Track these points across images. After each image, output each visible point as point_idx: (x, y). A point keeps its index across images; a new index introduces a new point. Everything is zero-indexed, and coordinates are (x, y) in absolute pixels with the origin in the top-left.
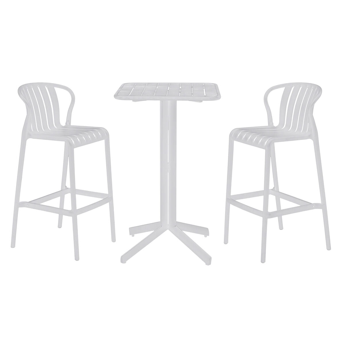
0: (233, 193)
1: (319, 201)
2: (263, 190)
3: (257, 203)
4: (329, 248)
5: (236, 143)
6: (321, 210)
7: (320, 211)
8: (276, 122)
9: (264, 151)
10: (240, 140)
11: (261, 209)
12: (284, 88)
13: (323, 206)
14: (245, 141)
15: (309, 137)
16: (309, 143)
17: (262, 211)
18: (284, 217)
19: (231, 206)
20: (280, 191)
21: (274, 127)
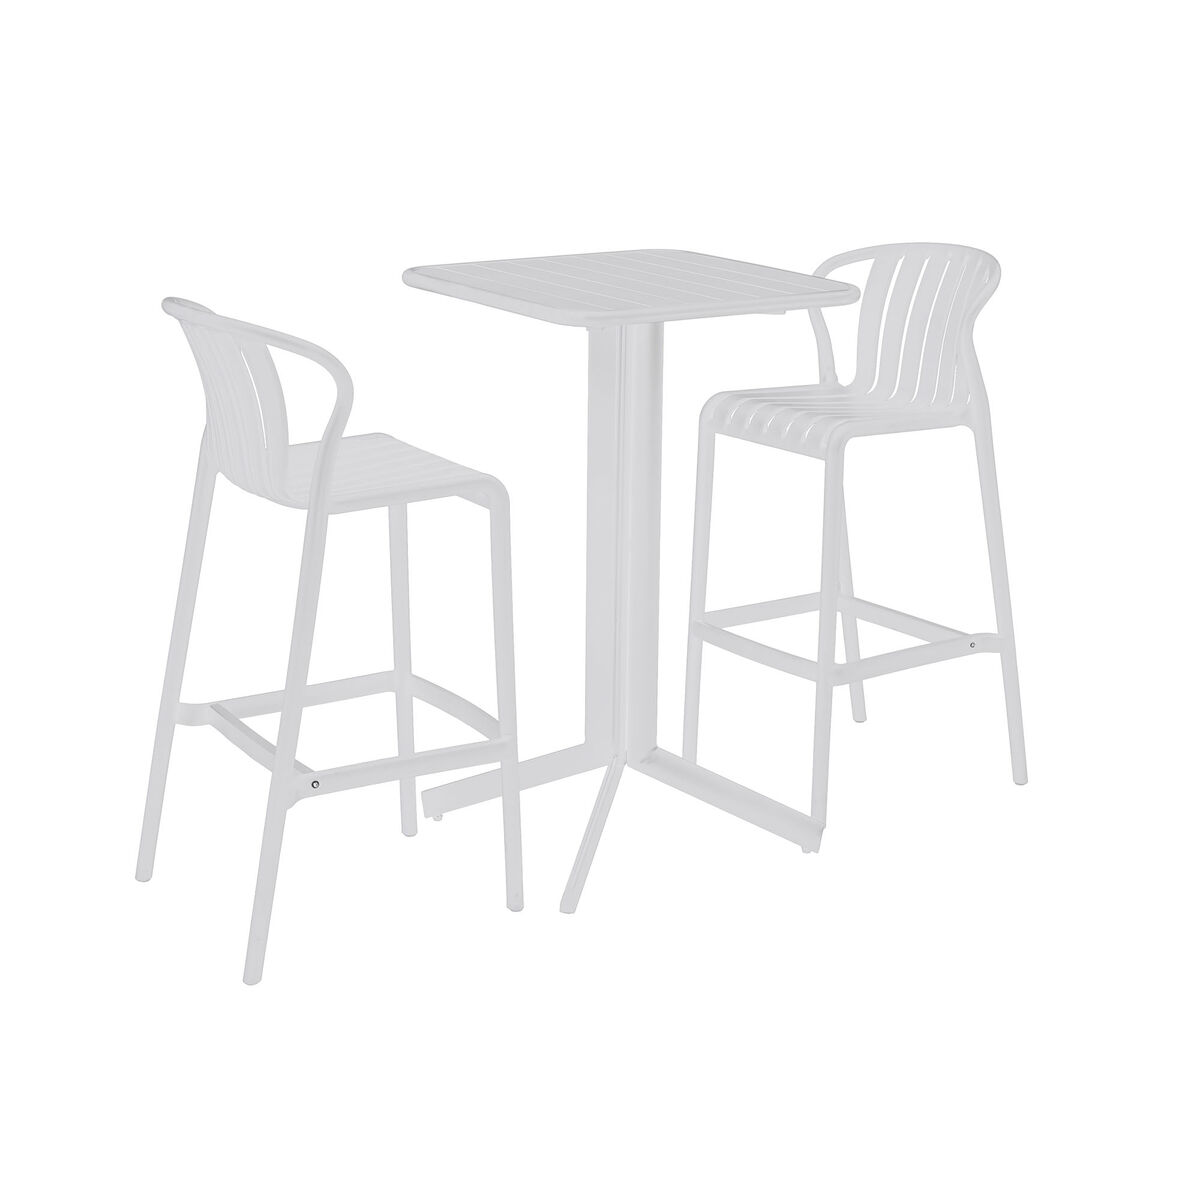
0: (713, 604)
1: (990, 626)
2: (818, 590)
3: (799, 635)
4: (1021, 777)
5: (722, 442)
6: (997, 656)
7: (992, 661)
8: (846, 373)
9: (821, 464)
10: (736, 432)
11: (812, 654)
12: (871, 261)
13: (1002, 642)
14: (755, 434)
15: (963, 419)
16: (962, 438)
17: (816, 660)
18: (869, 685)
19: (708, 648)
20: (856, 596)
21: (842, 389)
